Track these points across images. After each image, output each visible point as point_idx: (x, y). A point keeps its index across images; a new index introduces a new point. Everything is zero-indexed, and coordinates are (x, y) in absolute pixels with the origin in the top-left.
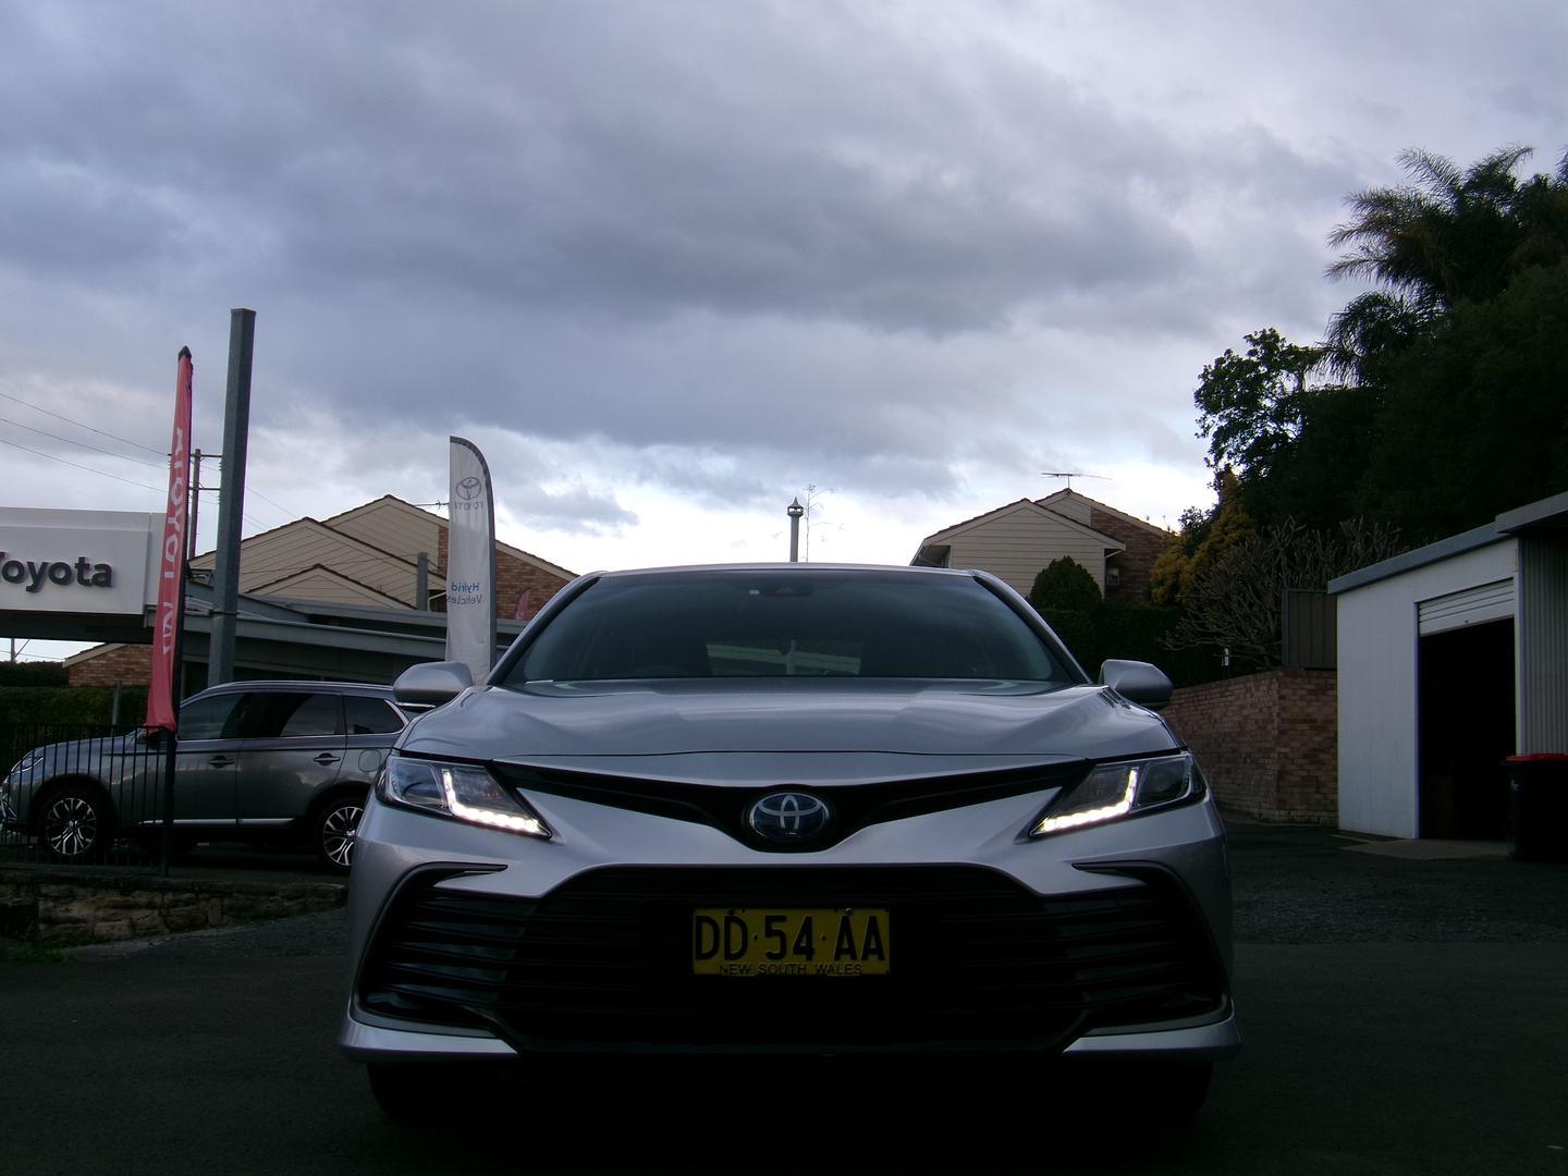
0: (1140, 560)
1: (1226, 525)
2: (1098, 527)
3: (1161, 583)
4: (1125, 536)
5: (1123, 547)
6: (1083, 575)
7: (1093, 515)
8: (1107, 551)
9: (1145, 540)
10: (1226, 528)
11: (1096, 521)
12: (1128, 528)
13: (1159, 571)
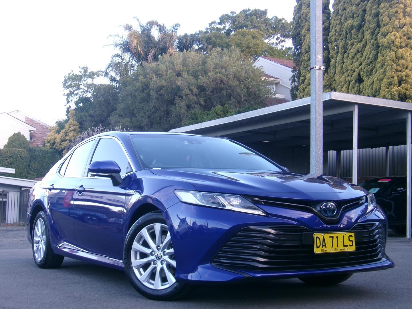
0: (40, 134)
1: (70, 125)
2: (27, 123)
3: (49, 142)
4: (35, 126)
5: (35, 129)
6: (24, 137)
7: (25, 119)
8: (30, 131)
9: (41, 127)
10: (70, 126)
11: (27, 121)
12: (36, 123)
13: (49, 138)
